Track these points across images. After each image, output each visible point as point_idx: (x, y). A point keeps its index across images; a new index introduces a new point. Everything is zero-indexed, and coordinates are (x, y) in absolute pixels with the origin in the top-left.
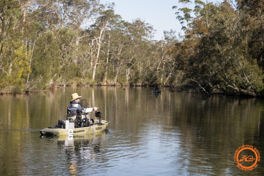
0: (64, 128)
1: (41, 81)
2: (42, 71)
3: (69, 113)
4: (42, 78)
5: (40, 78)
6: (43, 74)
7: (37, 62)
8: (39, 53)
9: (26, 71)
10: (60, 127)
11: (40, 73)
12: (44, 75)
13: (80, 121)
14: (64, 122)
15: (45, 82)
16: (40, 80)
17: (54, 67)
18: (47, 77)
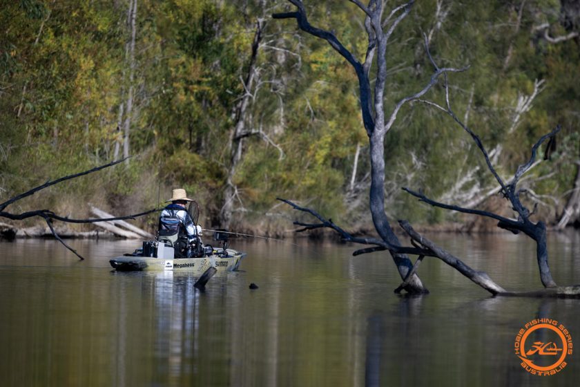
0: (155, 256)
1: (416, 180)
2: (420, 130)
3: (164, 227)
4: (419, 165)
5: (412, 168)
6: (425, 146)
7: (395, 90)
8: (403, 47)
9: (345, 136)
10: (148, 255)
11: (410, 144)
12: (429, 154)
13: (184, 245)
14: (155, 244)
15: (433, 187)
16: (410, 177)
17: (482, 109)
18: (446, 163)
